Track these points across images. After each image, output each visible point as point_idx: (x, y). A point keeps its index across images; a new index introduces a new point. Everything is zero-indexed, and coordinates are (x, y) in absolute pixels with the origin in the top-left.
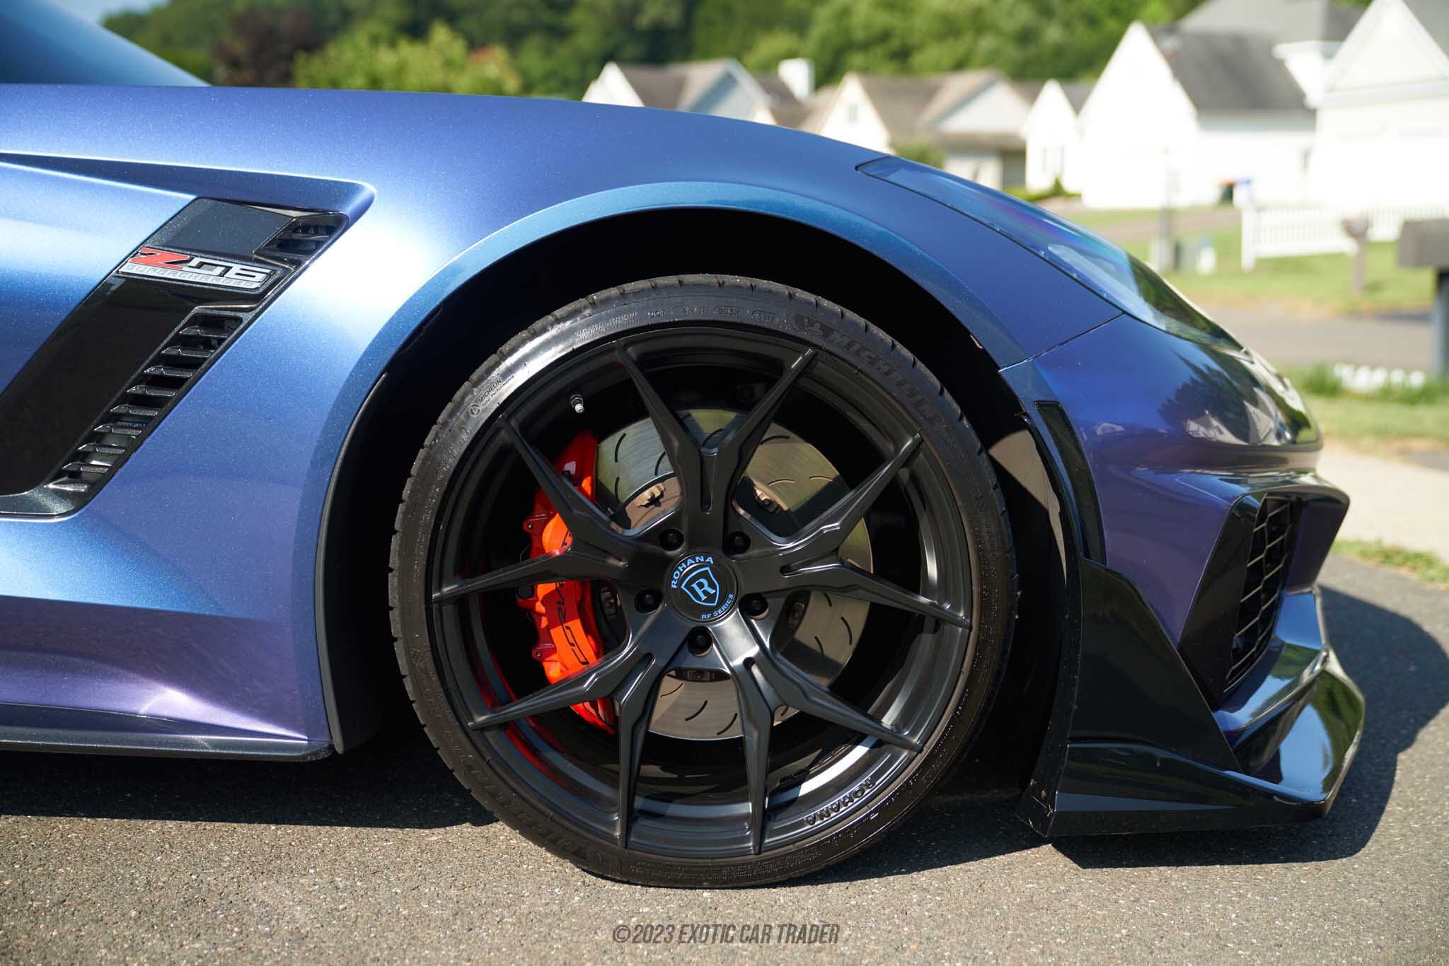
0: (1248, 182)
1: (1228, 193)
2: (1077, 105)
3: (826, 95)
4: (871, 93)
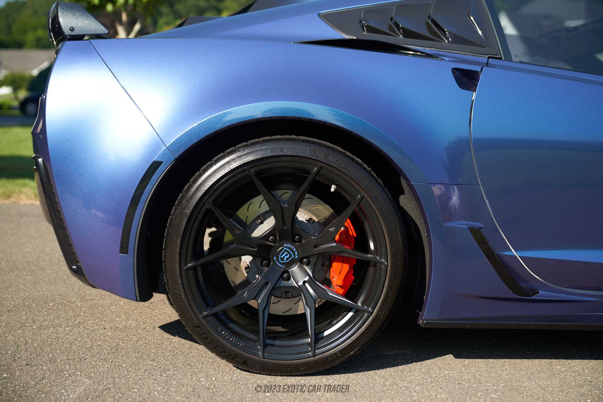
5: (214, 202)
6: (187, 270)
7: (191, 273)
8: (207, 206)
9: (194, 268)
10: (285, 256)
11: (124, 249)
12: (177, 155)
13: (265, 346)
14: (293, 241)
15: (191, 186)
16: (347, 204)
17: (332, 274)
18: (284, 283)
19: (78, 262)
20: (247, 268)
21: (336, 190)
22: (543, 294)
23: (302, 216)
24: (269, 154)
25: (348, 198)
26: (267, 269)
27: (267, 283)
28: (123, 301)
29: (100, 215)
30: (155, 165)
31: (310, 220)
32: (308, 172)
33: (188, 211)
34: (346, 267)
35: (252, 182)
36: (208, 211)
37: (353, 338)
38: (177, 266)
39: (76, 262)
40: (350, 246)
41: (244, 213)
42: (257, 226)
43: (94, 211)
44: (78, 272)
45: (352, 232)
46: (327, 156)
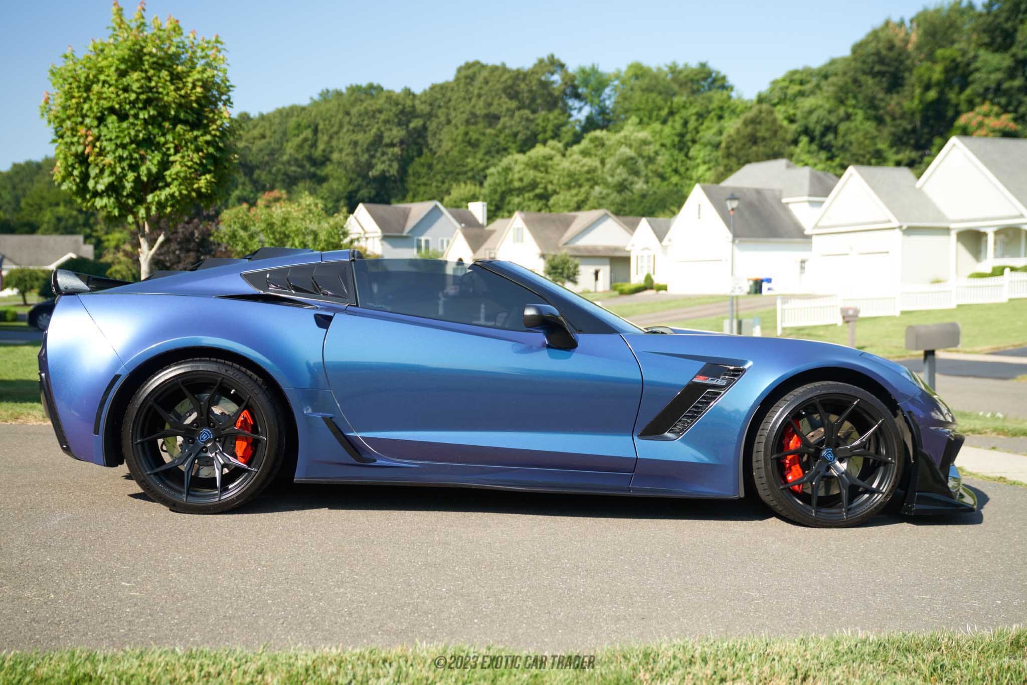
0: (769, 281)
1: (758, 287)
2: (661, 235)
3: (498, 223)
4: (527, 222)
5: (155, 400)
6: (137, 444)
7: (139, 446)
8: (150, 403)
9: (142, 444)
10: (204, 437)
11: (96, 431)
12: (131, 371)
13: (188, 494)
14: (210, 427)
15: (140, 391)
16: (243, 401)
17: (237, 449)
18: (203, 455)
19: (66, 442)
20: (180, 446)
21: (234, 393)
22: (379, 462)
23: (217, 410)
24: (189, 369)
25: (243, 397)
26: (192, 445)
27: (191, 454)
28: (97, 466)
29: (77, 414)
30: (117, 377)
31: (222, 413)
32: (216, 381)
33: (137, 406)
34: (245, 444)
35: (180, 390)
36: (151, 407)
37: (245, 488)
38: (130, 442)
39: (66, 443)
40: (248, 430)
41: (179, 409)
42: (187, 418)
43: (73, 411)
44: (67, 450)
45: (250, 421)
46: (227, 371)
